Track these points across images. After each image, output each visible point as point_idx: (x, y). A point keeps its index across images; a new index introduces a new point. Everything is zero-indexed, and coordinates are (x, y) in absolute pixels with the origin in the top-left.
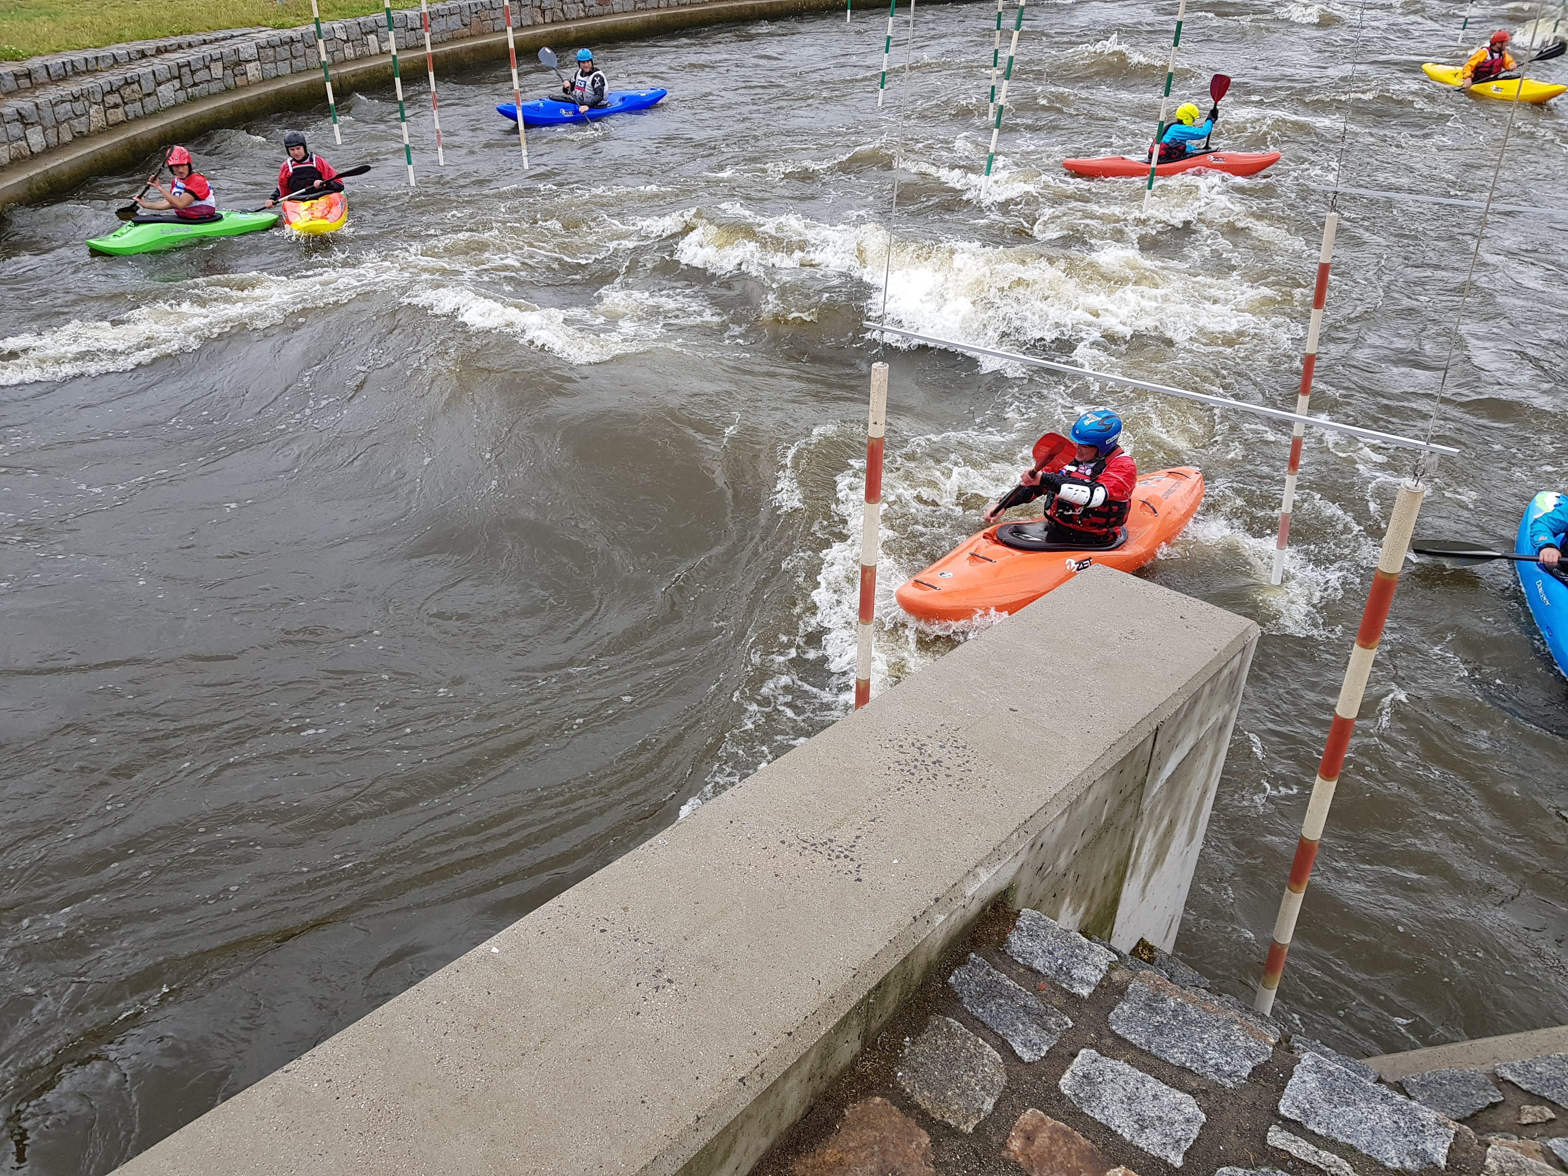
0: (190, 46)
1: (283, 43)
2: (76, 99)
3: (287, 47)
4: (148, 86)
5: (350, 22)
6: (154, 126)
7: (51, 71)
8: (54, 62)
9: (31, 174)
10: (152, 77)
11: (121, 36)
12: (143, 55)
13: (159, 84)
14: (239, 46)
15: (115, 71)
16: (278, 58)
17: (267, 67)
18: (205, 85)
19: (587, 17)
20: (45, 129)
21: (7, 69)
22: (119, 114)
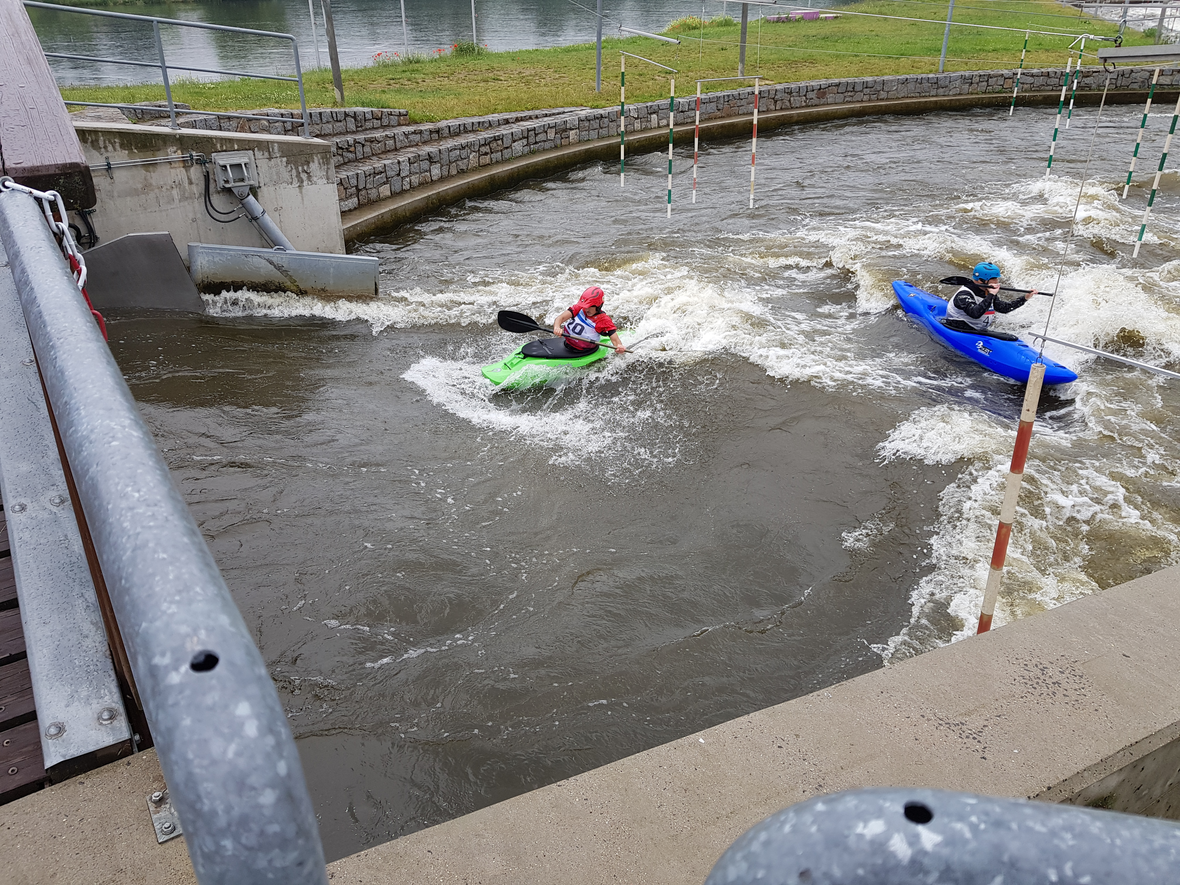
0: (537, 117)
1: (596, 118)
2: (463, 148)
3: (597, 121)
4: (507, 142)
5: (642, 105)
6: (507, 168)
7: (451, 129)
8: (454, 124)
9: (429, 194)
10: (510, 136)
11: (496, 109)
13: (514, 141)
14: (567, 119)
15: (490, 132)
16: (591, 128)
17: (583, 133)
18: (542, 144)
19: (807, 106)
20: (442, 166)
21: (427, 127)
22: (486, 160)
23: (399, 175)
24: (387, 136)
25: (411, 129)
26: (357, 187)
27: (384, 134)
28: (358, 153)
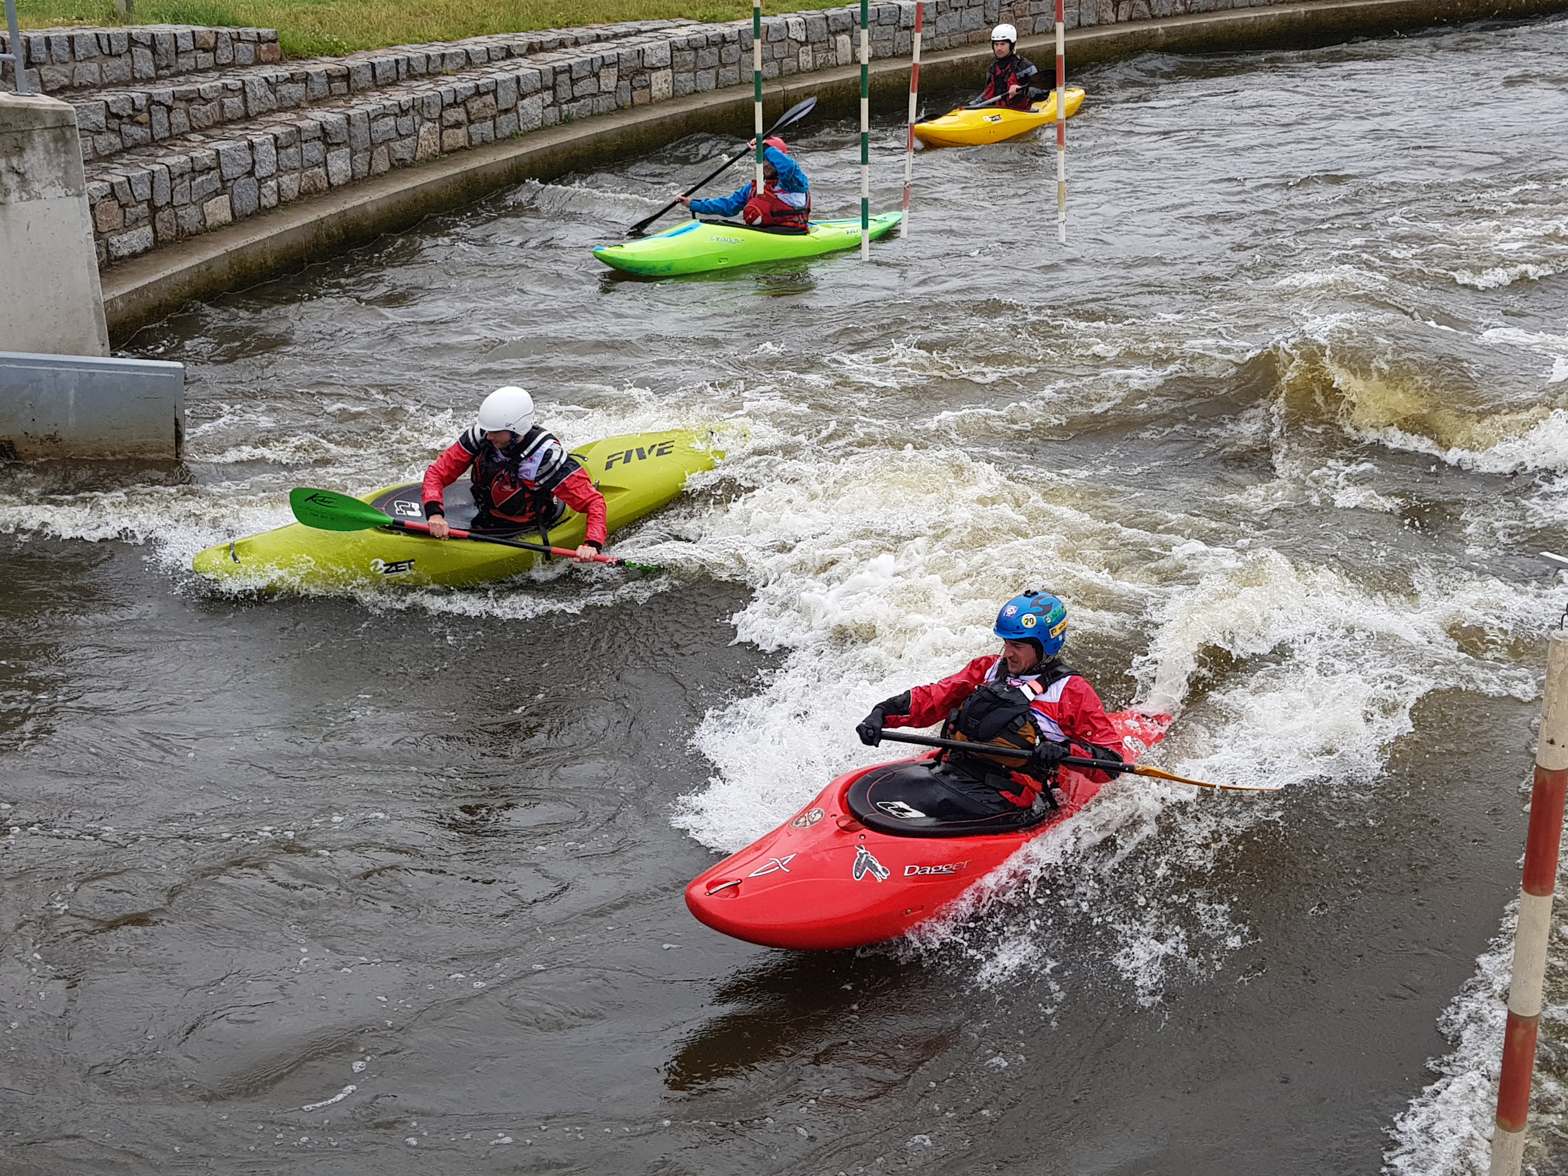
0: (576, 43)
1: (710, 43)
2: (404, 112)
3: (715, 50)
4: (507, 99)
5: (814, 14)
6: (505, 156)
7: (378, 71)
8: (384, 60)
9: (323, 215)
10: (514, 85)
11: (483, 26)
12: (509, 53)
13: (523, 97)
14: (646, 46)
15: (467, 76)
16: (700, 65)
17: (681, 77)
18: (589, 101)
19: (1188, 14)
20: (353, 153)
21: (320, 68)
22: (458, 137)
23: (251, 173)
24: (225, 87)
25: (283, 71)
26: (150, 202)
27: (219, 83)
28: (156, 127)
